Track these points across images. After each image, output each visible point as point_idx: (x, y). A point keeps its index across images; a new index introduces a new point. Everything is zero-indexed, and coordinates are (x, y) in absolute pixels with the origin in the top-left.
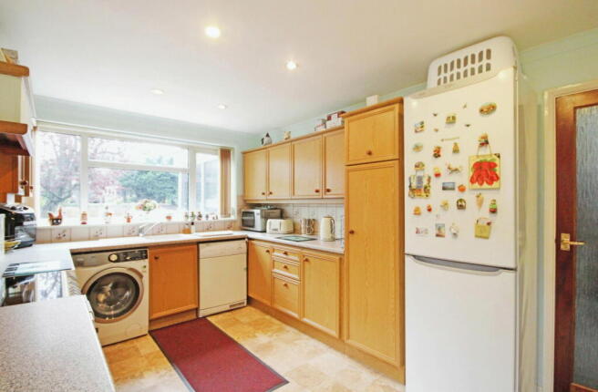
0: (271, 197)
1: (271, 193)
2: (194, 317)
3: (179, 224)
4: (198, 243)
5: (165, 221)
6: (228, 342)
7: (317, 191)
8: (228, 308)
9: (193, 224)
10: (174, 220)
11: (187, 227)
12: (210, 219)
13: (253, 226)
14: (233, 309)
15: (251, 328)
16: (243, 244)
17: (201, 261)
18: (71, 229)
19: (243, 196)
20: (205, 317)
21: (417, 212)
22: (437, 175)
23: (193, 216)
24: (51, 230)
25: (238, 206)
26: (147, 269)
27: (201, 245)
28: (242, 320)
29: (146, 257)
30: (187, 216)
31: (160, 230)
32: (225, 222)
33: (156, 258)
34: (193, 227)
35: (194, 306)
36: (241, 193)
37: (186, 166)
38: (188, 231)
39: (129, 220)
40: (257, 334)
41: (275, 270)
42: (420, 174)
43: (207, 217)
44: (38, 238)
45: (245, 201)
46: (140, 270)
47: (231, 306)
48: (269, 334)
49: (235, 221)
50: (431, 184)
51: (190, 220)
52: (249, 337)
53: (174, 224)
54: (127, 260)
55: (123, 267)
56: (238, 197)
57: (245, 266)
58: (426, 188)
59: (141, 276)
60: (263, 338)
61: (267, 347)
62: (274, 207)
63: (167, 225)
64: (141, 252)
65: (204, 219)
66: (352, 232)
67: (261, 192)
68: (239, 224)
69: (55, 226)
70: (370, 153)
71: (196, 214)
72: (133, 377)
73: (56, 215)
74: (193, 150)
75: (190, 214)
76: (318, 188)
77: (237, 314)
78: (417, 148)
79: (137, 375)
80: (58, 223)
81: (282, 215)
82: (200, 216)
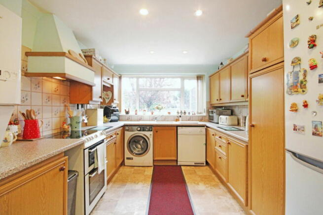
0: (221, 102)
1: (220, 99)
2: (175, 164)
3: (174, 116)
4: (177, 126)
5: (168, 114)
6: (182, 182)
7: (243, 96)
8: (194, 164)
9: (180, 116)
10: (171, 114)
11: (177, 118)
12: (191, 114)
13: (213, 120)
14: (197, 165)
15: (199, 179)
16: (203, 129)
17: (178, 136)
18: (131, 116)
19: (210, 102)
20: (180, 166)
21: (294, 108)
22: (313, 67)
23: (181, 112)
24: (125, 116)
25: (207, 108)
26: (152, 136)
27: (178, 128)
28: (198, 173)
29: (152, 130)
30: (178, 113)
31: (165, 119)
32: (199, 116)
33: (157, 132)
34: (180, 118)
35: (175, 159)
36: (209, 100)
37: (180, 87)
38: (177, 120)
39: (152, 114)
40: (199, 183)
41: (216, 147)
42: (297, 69)
43: (189, 113)
44: (120, 118)
45: (211, 105)
46: (148, 136)
47: (195, 163)
48: (207, 185)
49: (205, 116)
50: (307, 78)
51: (180, 114)
52: (194, 183)
53: (171, 116)
54: (146, 131)
55: (142, 133)
56: (207, 102)
57: (205, 143)
58: (302, 82)
59: (149, 139)
60: (201, 187)
61: (201, 193)
62: (227, 108)
63: (168, 116)
64: (150, 127)
65: (187, 114)
66: (253, 126)
67: (216, 99)
68: (207, 118)
69: (127, 115)
70: (265, 60)
71: (183, 112)
72: (135, 182)
73: (127, 110)
74: (183, 78)
75: (180, 112)
76: (243, 94)
77: (197, 169)
78: (294, 44)
79: (136, 182)
80: (128, 114)
81: (232, 113)
82: (185, 113)
